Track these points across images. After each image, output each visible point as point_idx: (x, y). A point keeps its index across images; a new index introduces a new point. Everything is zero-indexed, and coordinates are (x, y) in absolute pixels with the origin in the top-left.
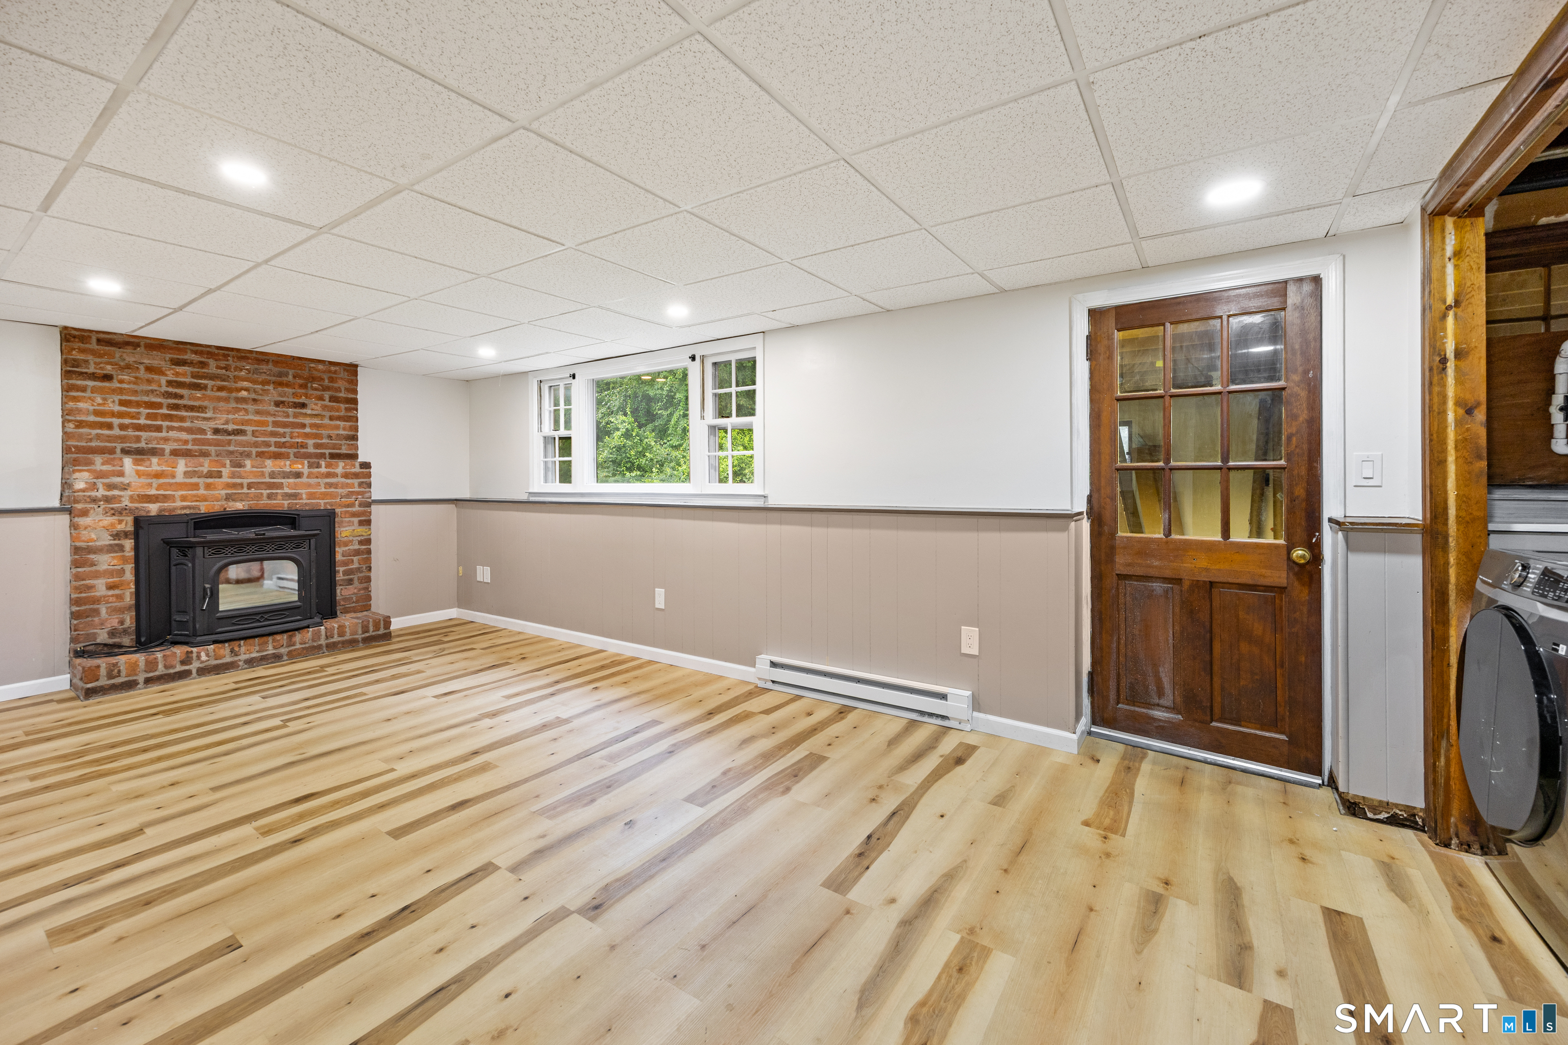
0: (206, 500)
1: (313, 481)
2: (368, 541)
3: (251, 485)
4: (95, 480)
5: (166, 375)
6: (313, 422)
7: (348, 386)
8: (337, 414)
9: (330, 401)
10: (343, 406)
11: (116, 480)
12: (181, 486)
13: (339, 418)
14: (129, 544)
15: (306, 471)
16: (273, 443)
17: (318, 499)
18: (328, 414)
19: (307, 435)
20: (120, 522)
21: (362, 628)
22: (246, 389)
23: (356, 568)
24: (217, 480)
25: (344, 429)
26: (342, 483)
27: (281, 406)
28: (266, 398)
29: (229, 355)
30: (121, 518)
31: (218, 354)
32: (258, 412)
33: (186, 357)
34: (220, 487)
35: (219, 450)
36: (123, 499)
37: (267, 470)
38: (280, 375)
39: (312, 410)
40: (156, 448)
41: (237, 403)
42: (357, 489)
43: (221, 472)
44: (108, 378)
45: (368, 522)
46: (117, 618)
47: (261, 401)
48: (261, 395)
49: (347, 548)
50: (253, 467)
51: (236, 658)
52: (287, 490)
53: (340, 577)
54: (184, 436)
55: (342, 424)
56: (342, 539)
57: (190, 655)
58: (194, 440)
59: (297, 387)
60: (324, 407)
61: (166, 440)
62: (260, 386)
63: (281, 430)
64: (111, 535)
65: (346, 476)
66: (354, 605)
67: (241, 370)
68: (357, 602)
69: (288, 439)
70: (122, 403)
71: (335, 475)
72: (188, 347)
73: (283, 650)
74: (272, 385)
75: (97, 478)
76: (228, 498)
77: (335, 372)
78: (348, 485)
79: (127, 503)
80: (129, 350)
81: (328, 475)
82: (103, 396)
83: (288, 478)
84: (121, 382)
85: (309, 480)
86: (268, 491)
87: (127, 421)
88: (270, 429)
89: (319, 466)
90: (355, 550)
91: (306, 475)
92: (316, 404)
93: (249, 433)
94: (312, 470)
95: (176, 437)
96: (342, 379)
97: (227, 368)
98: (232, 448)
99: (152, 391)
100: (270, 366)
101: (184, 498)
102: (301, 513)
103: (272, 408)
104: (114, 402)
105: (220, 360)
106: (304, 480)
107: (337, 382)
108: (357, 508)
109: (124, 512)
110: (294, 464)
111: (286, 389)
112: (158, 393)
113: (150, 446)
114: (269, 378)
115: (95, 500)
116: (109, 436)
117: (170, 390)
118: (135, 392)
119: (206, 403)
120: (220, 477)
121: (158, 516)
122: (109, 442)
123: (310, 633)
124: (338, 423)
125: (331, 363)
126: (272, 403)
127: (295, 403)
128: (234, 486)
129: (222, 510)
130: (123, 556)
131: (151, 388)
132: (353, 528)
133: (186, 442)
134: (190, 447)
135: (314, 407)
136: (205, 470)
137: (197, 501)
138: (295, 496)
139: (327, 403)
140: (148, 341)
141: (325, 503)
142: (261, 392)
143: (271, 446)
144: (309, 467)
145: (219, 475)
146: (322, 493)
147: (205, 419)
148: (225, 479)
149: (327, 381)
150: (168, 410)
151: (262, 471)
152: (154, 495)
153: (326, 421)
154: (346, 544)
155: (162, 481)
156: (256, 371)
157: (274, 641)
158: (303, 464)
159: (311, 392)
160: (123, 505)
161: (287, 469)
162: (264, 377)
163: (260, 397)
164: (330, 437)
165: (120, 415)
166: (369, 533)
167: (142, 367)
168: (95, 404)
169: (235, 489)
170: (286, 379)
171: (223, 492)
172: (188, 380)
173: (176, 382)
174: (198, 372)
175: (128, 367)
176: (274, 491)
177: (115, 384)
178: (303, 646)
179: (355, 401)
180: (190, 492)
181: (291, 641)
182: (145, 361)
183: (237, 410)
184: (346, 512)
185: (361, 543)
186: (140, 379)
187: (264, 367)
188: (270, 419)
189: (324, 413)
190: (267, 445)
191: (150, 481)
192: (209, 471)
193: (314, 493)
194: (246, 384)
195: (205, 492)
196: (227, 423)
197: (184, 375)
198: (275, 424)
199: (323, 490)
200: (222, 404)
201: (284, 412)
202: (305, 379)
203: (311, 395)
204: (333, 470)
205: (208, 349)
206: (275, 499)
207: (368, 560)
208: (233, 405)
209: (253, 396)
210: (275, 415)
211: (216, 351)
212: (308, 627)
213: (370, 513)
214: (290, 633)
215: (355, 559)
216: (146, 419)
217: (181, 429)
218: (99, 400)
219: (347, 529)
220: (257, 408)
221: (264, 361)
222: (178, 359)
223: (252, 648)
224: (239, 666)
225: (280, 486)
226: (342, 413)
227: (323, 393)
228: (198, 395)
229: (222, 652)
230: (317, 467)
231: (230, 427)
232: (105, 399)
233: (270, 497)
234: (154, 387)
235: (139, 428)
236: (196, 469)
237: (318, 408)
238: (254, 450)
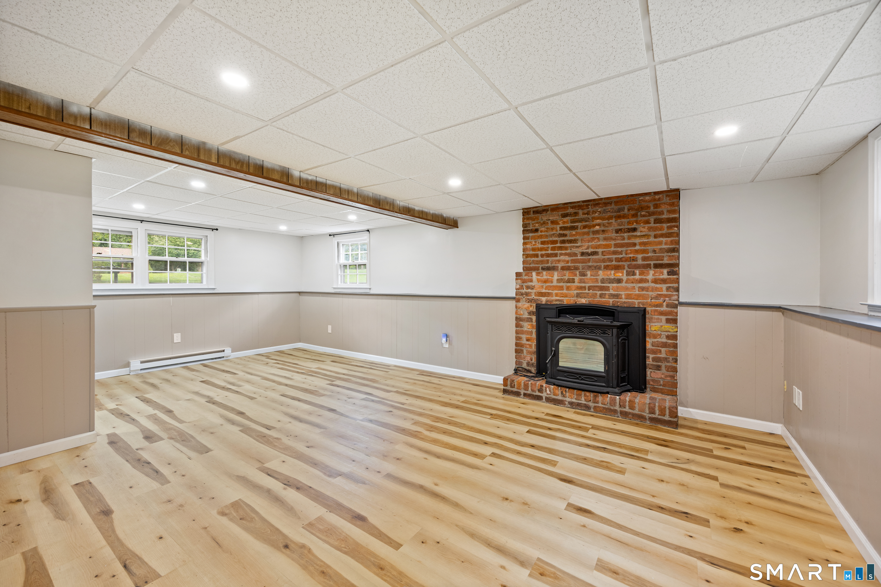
0: (566, 296)
1: (630, 285)
2: (674, 337)
3: (590, 287)
4: (522, 284)
5: (559, 224)
6: (642, 241)
7: (669, 208)
8: (660, 232)
9: (654, 223)
10: (665, 225)
11: (530, 284)
12: (555, 288)
13: (662, 236)
14: (534, 318)
15: (625, 278)
16: (614, 259)
17: (633, 299)
18: (652, 233)
19: (637, 252)
20: (531, 306)
21: (649, 409)
22: (599, 225)
23: (663, 358)
24: (572, 284)
25: (666, 244)
26: (653, 288)
27: (619, 232)
28: (610, 228)
29: (589, 205)
30: (532, 304)
31: (583, 206)
32: (605, 239)
33: (568, 211)
34: (574, 289)
35: (584, 266)
36: (532, 294)
37: (600, 278)
38: (619, 210)
39: (641, 232)
40: (555, 266)
41: (593, 234)
42: (665, 292)
43: (574, 279)
44: (536, 230)
45: (674, 321)
46: (530, 357)
47: (607, 231)
48: (607, 227)
49: (656, 340)
50: (591, 275)
51: (564, 399)
52: (612, 292)
53: (649, 361)
54: (567, 258)
55: (664, 240)
56: (652, 332)
57: (542, 388)
58: (572, 260)
59: (630, 217)
60: (650, 229)
61: (559, 261)
62: (607, 221)
63: (619, 249)
64: (528, 313)
65: (655, 281)
66: (661, 387)
67: (596, 213)
68: (664, 385)
69: (624, 255)
70: (543, 243)
71: (646, 281)
72: (569, 205)
73: (591, 404)
74: (614, 219)
75: (523, 283)
76: (578, 295)
77: (659, 199)
78: (657, 289)
79: (533, 296)
80: (544, 214)
81: (641, 281)
82: (535, 240)
83: (613, 283)
84: (541, 232)
85: (627, 284)
86: (600, 292)
87: (544, 252)
88: (613, 249)
89: (634, 274)
90: (662, 342)
91: (624, 281)
92: (644, 227)
93: (600, 253)
94: (629, 277)
95: (563, 259)
96: (664, 203)
97: (588, 213)
98: (590, 264)
99: (553, 234)
100: (613, 206)
101: (557, 295)
102: (619, 309)
103: (614, 235)
104: (539, 243)
105: (585, 209)
106: (623, 284)
107: (660, 207)
108: (664, 308)
109: (533, 301)
110: (617, 273)
111: (623, 220)
112: (556, 235)
113: (553, 265)
114: (612, 214)
115: (522, 294)
116: (537, 261)
117: (561, 232)
118: (547, 236)
119: (577, 237)
120: (574, 282)
121: (546, 304)
122: (537, 264)
123: (608, 399)
124: (661, 239)
125: (656, 193)
126: (614, 231)
127: (629, 229)
128: (581, 288)
129: (574, 303)
130: (532, 324)
131: (553, 233)
132: (661, 324)
133: (568, 262)
134: (569, 264)
135: (643, 229)
136: (566, 278)
137: (562, 297)
138: (617, 296)
139: (652, 225)
140: (552, 207)
141: (639, 303)
142: (607, 225)
143: (613, 261)
144: (628, 274)
145: (573, 281)
146: (636, 295)
147: (577, 247)
148: (576, 284)
149: (652, 208)
150: (560, 244)
151: (597, 279)
152: (544, 292)
153: (652, 239)
154: (655, 337)
155: (547, 284)
156: (605, 212)
157: (585, 395)
158: (623, 273)
159: (640, 219)
160: (532, 297)
161: (612, 277)
162: (609, 214)
163: (606, 229)
164: (654, 251)
165: (541, 249)
166: (676, 330)
167: (549, 222)
168: (532, 245)
169: (581, 290)
170: (623, 212)
171: (576, 292)
172: (569, 225)
173: (564, 227)
174: (574, 219)
175: (544, 223)
176: (603, 292)
177: (539, 233)
178: (604, 406)
179: (677, 220)
180: (559, 291)
181: (595, 399)
182: (551, 218)
183: (593, 239)
184: (656, 311)
185: (668, 337)
186: (549, 228)
187: (609, 208)
188: (613, 242)
189: (650, 233)
190: (610, 260)
191: (542, 284)
192: (568, 279)
193: (630, 294)
194: (598, 221)
195: (566, 292)
196: (588, 248)
197: (567, 222)
198: (616, 245)
199: (637, 292)
200: (585, 236)
201: (621, 236)
202: (636, 210)
203: (640, 221)
204: (645, 277)
205: (579, 204)
206: (604, 298)
207: (674, 353)
208: (591, 236)
209: (603, 228)
210: (615, 239)
211: (583, 204)
212: (608, 393)
213: (677, 313)
214: (595, 394)
215: (663, 350)
216: (551, 250)
217: (566, 254)
218: (534, 243)
219: (656, 324)
220: (605, 236)
221: (609, 203)
222: (564, 213)
223: (573, 396)
224: (565, 404)
225: (607, 289)
226: (665, 231)
227: (649, 218)
228: (574, 233)
229: (557, 392)
230: (633, 275)
231: (590, 250)
232: (535, 242)
233: (601, 296)
234: (554, 232)
235: (548, 255)
236: (562, 278)
237: (645, 230)
238: (603, 265)
